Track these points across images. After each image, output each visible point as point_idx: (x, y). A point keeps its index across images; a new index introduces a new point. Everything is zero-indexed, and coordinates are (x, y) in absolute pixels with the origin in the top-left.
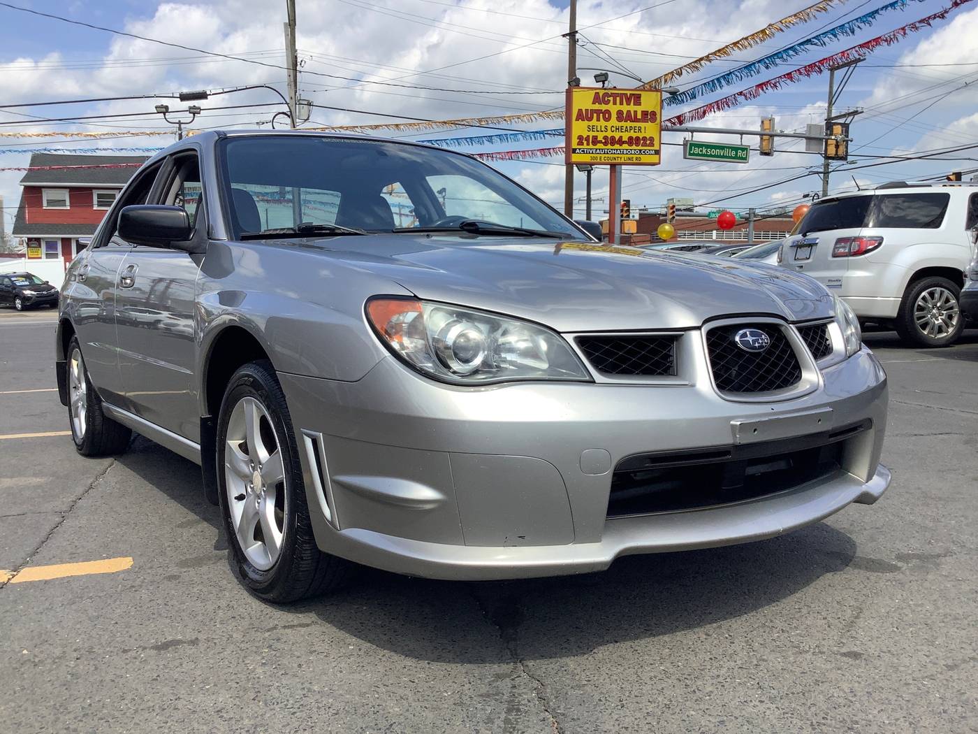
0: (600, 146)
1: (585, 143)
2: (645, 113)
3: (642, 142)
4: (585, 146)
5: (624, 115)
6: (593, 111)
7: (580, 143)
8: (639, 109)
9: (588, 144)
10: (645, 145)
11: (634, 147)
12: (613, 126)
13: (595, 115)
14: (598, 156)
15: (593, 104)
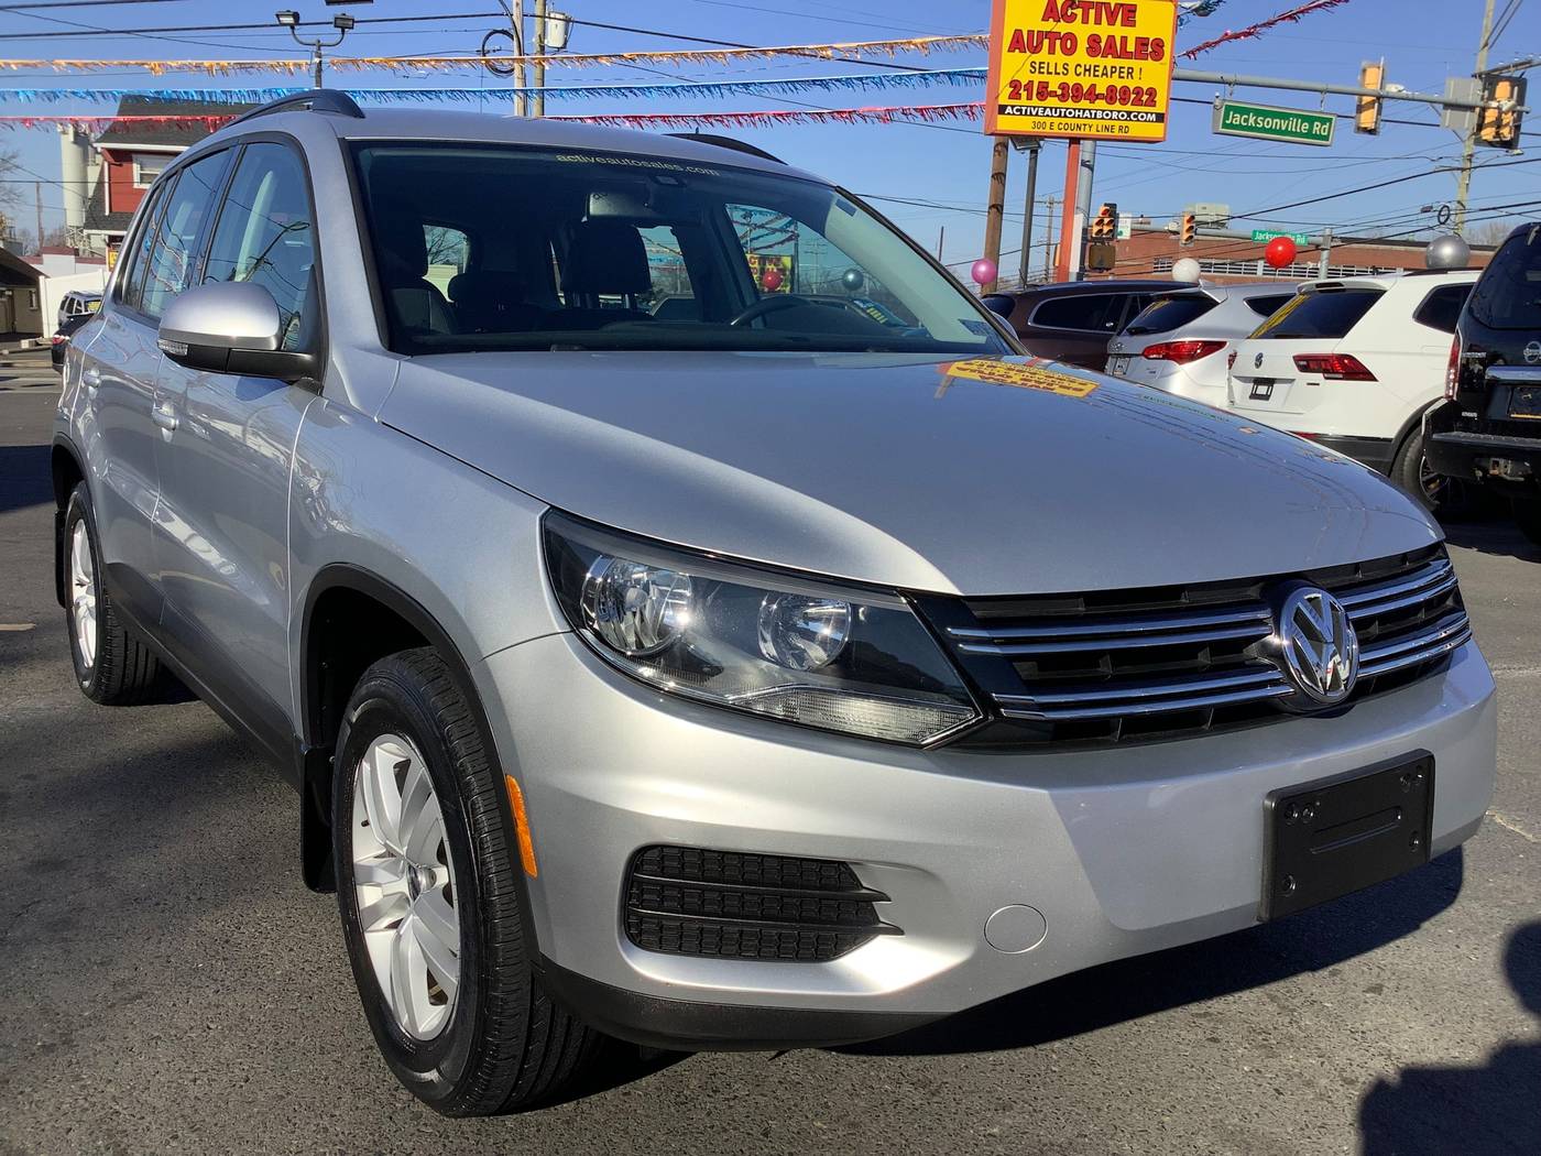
0: (1052, 102)
1: (1024, 94)
2: (1142, 43)
3: (1133, 96)
4: (1023, 101)
5: (1103, 45)
6: (1043, 35)
7: (1015, 95)
8: (1132, 34)
9: (1029, 98)
10: (1138, 102)
11: (1117, 106)
12: (1079, 65)
13: (1046, 42)
14: (1049, 120)
15: (1043, 20)
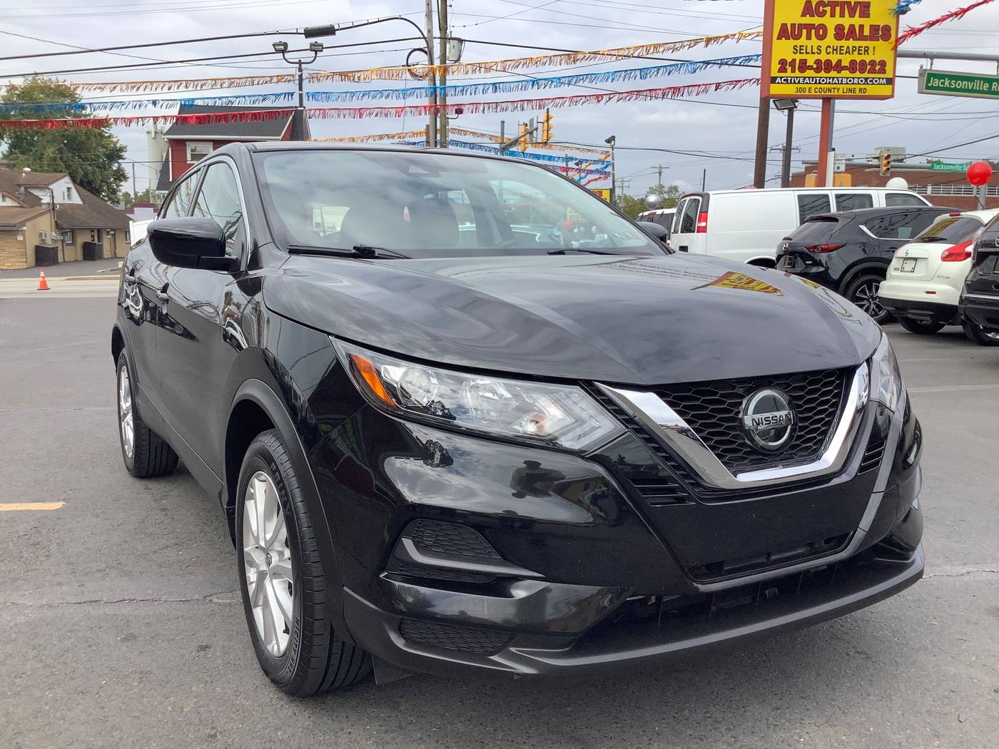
0: (810, 73)
1: (789, 69)
2: (874, 29)
3: (869, 67)
4: (789, 74)
5: (846, 31)
6: (801, 26)
7: (782, 69)
8: (867, 22)
9: (793, 71)
10: (872, 71)
11: (858, 74)
12: (829, 47)
13: (804, 31)
14: (807, 86)
15: (802, 16)
